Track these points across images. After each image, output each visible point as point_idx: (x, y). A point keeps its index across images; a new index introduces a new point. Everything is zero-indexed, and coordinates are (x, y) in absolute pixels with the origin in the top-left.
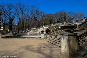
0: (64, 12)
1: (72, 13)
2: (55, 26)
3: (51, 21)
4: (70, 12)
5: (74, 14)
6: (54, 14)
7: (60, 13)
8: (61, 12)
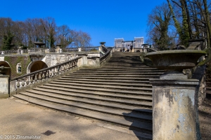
0: (51, 23)
1: (68, 30)
2: (30, 56)
3: (10, 41)
4: (64, 27)
5: (72, 32)
6: (21, 23)
7: (40, 24)
8: (41, 21)
